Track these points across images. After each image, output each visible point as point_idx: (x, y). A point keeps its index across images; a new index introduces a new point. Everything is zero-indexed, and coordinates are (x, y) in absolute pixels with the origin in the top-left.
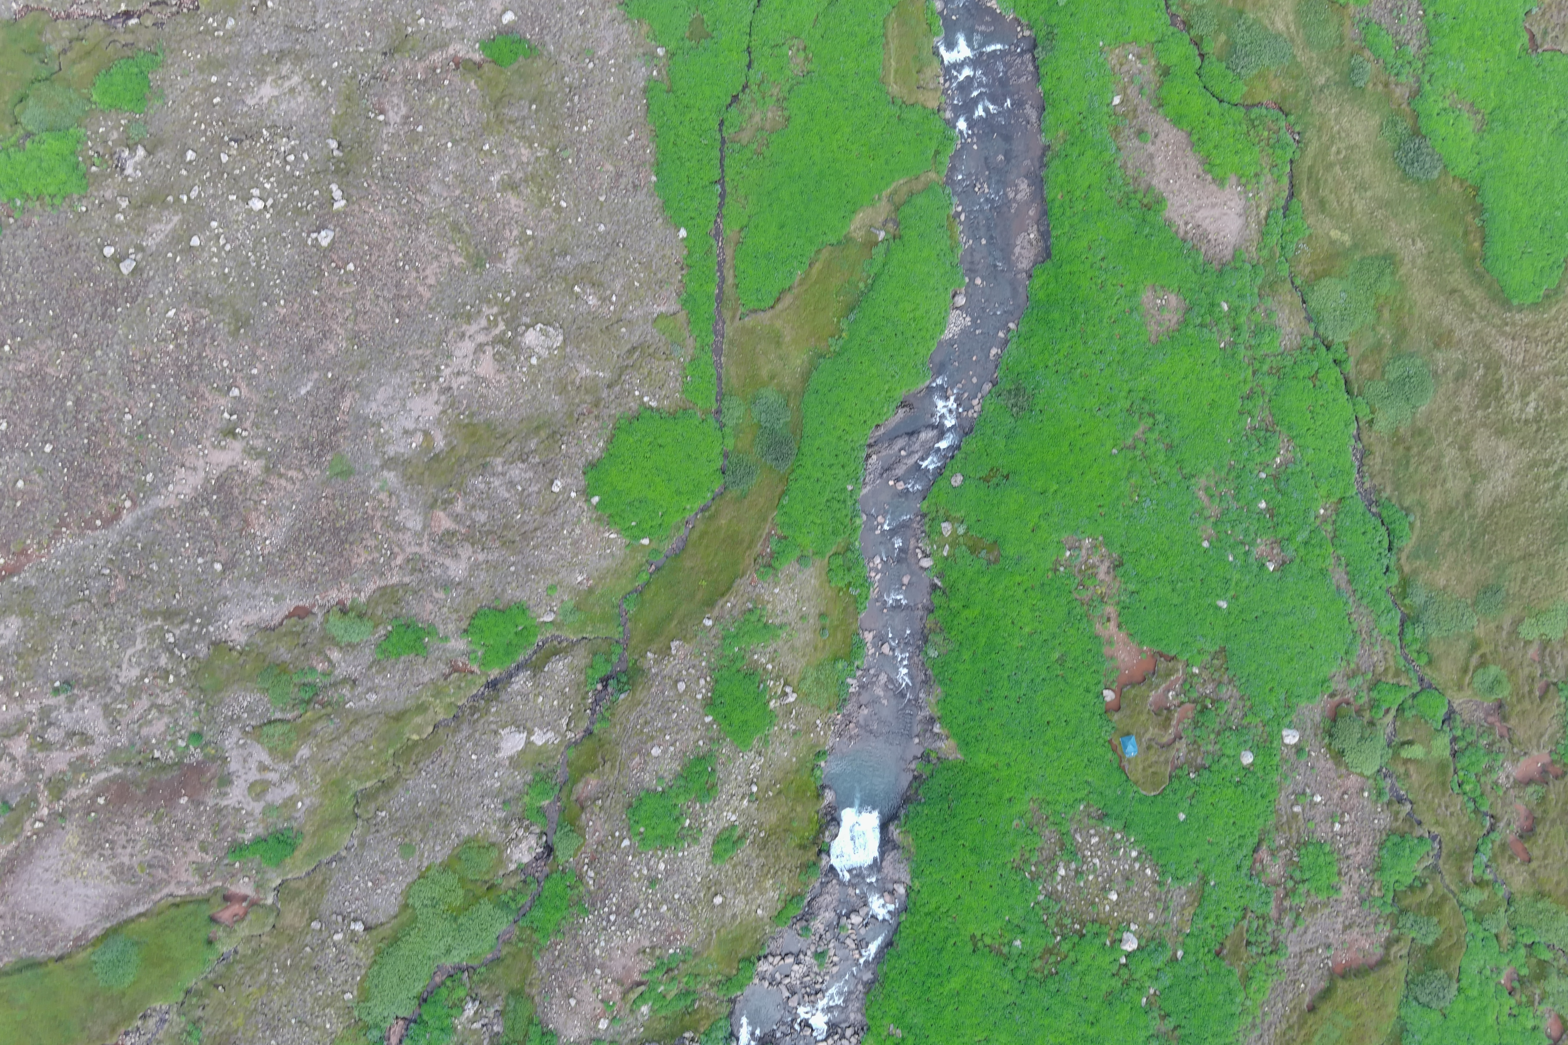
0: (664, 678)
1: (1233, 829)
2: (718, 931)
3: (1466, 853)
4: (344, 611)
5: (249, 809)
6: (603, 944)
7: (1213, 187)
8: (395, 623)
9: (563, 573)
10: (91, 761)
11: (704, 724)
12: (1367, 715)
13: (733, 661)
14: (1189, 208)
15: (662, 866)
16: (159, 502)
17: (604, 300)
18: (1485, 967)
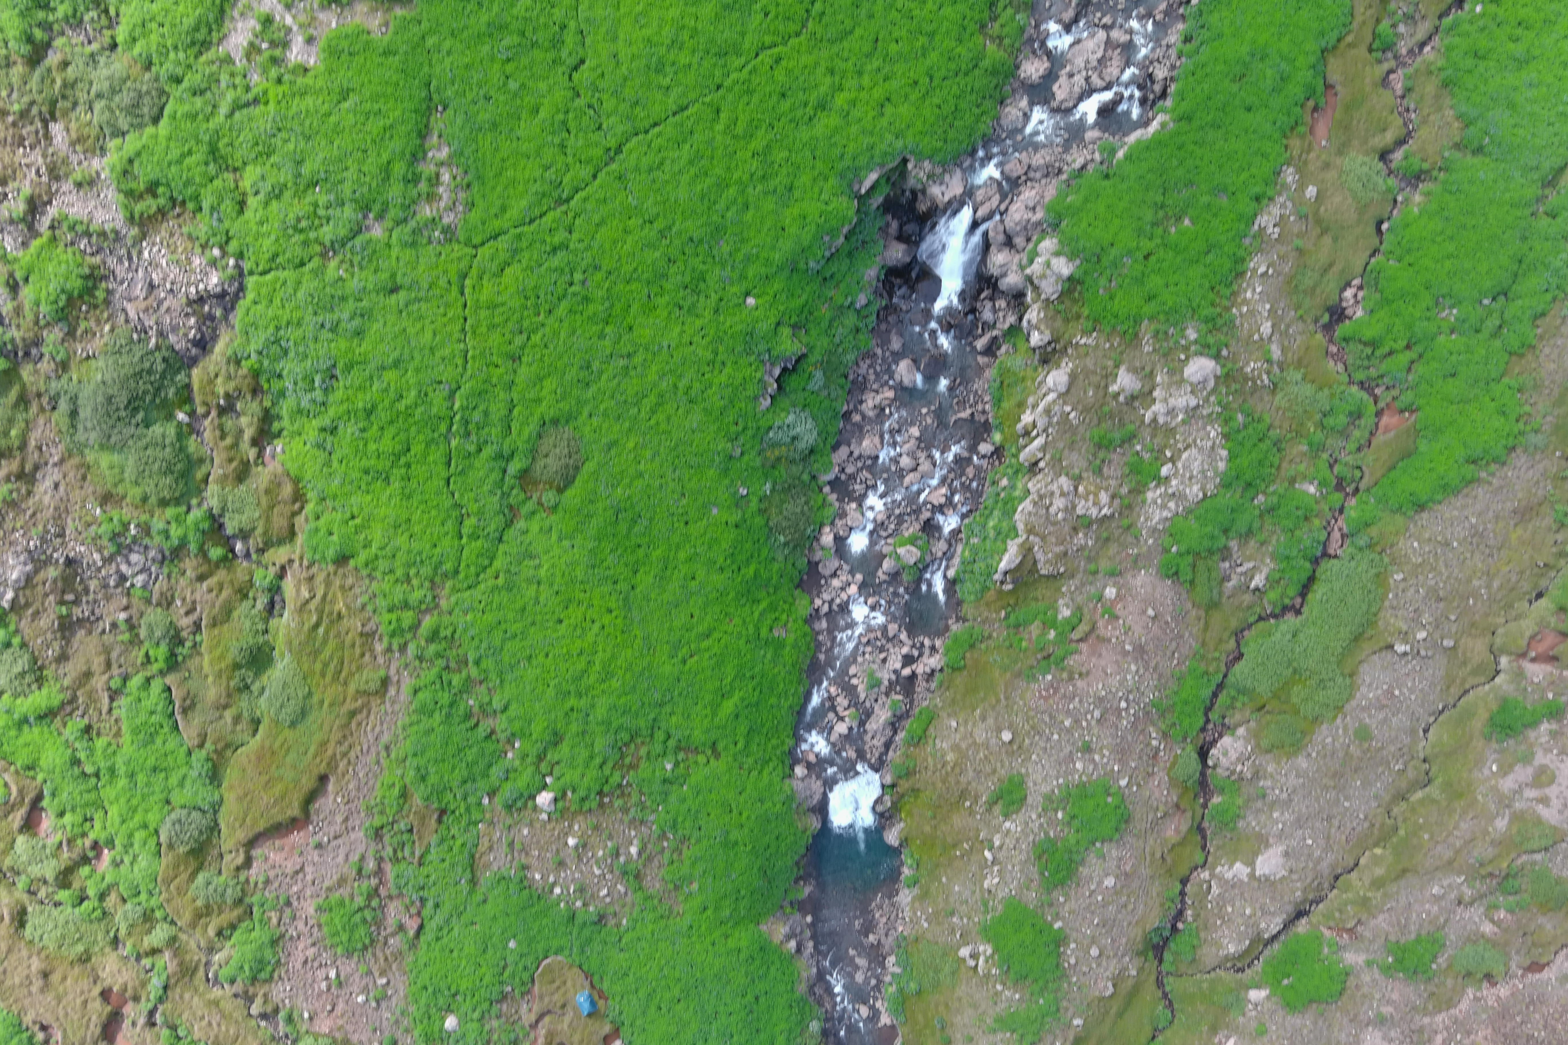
0: (1116, 955)
1: (452, 945)
2: (998, 701)
3: (177, 981)
4: (1489, 978)
5: (1549, 756)
6: (1129, 677)
8: (1430, 974)
11: (1063, 920)
13: (1044, 990)
15: (1079, 765)
18: (132, 864)
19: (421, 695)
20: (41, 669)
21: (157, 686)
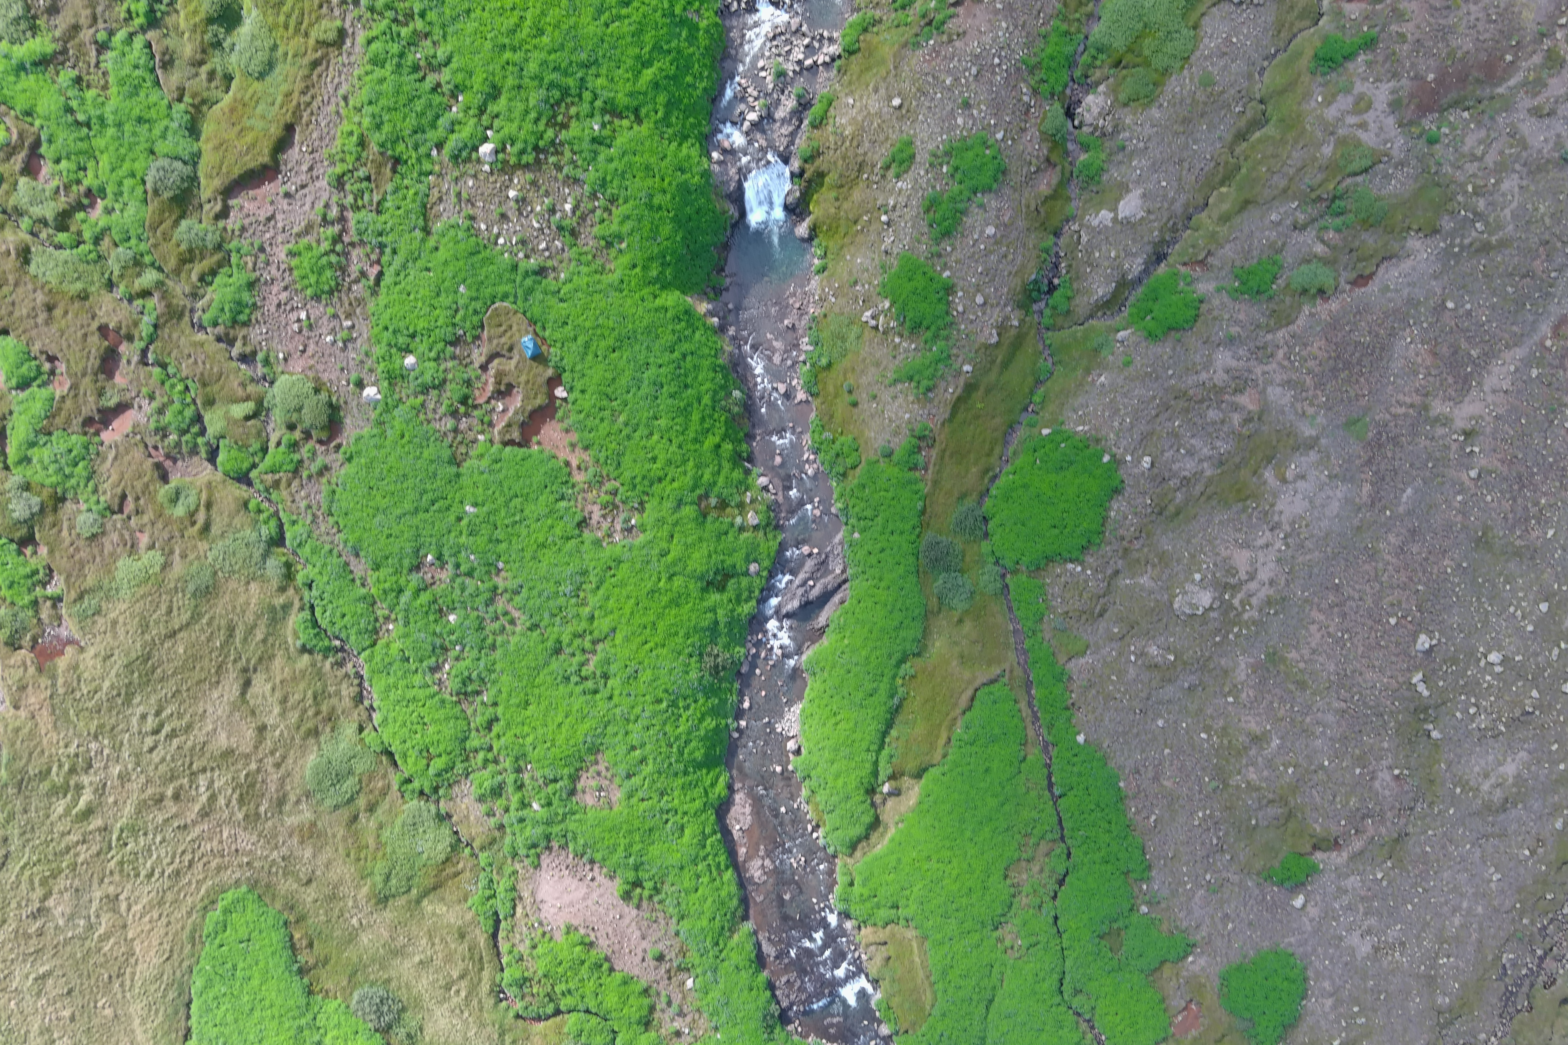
0: (998, 304)
1: (409, 288)
2: (889, 73)
3: (166, 322)
4: (1321, 292)
5: (1366, 85)
6: (1001, 34)
7: (575, 922)
8: (1271, 292)
9: (1120, 381)
10: (1526, 93)
11: (951, 268)
12: (297, 435)
13: (936, 337)
14: (595, 896)
15: (960, 121)
16: (1519, 353)
17: (1142, 654)
18: (122, 211)
19: (374, 46)
20: (35, 17)
21: (139, 42)
